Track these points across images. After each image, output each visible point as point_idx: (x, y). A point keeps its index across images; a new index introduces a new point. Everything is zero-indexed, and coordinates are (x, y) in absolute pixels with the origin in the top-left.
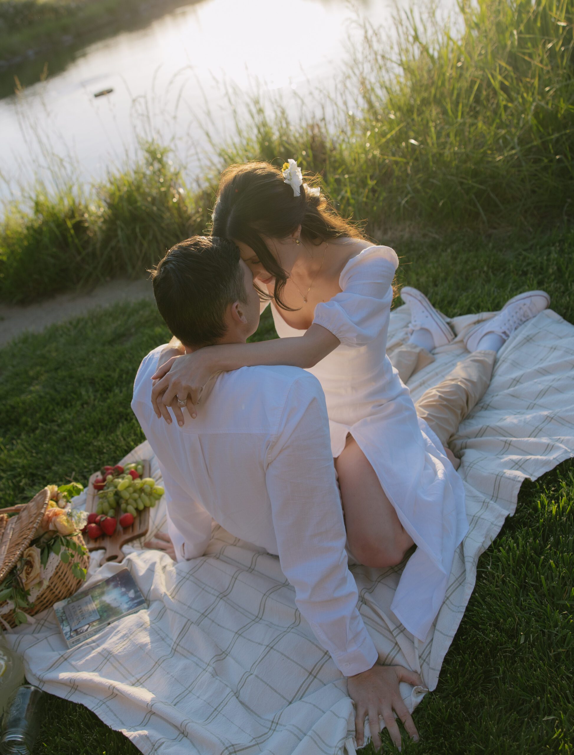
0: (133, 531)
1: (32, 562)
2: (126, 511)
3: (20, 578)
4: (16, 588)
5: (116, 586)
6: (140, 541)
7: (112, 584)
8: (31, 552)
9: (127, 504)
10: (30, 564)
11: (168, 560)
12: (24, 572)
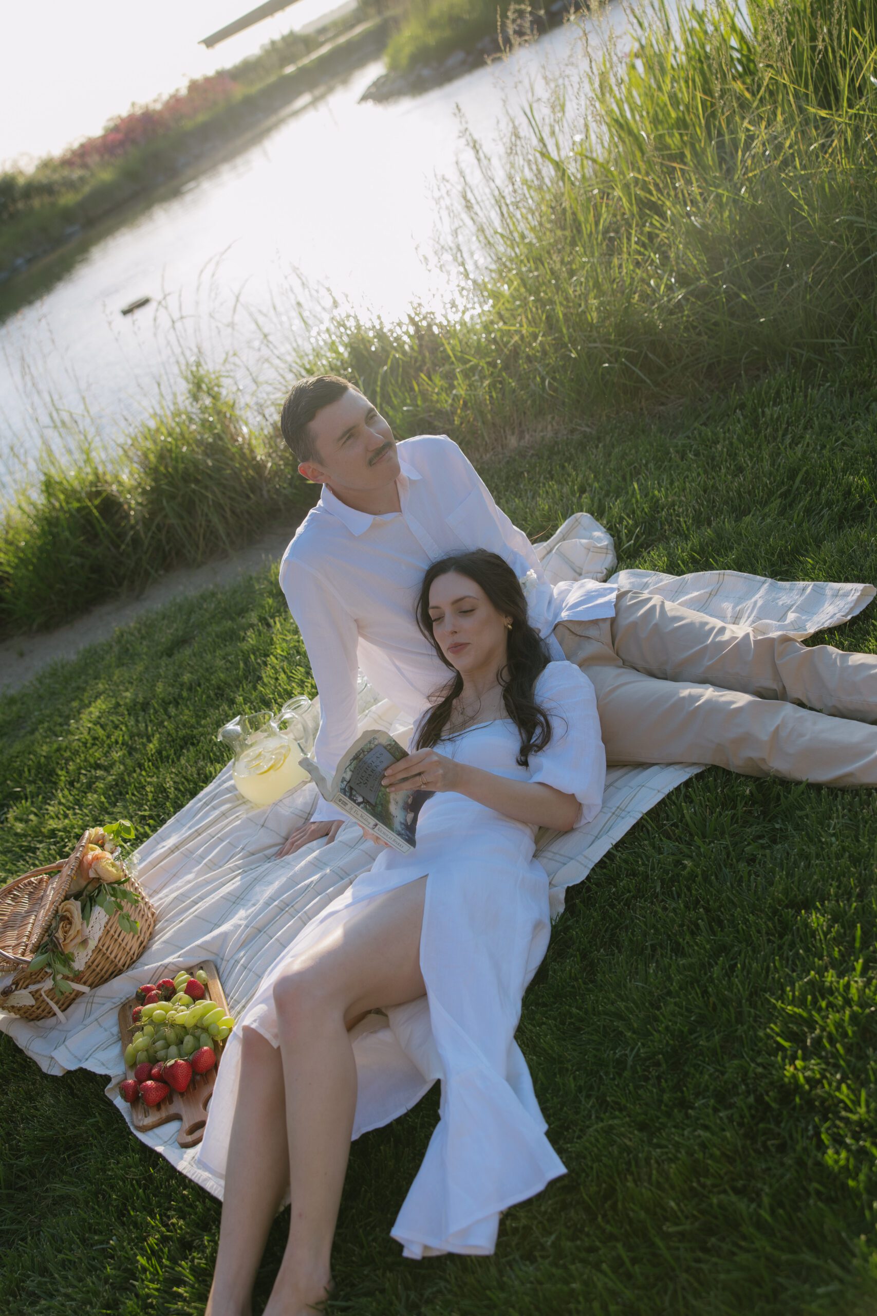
1: (70, 918)
3: (57, 938)
4: (54, 952)
8: (68, 906)
10: (67, 920)
12: (60, 930)
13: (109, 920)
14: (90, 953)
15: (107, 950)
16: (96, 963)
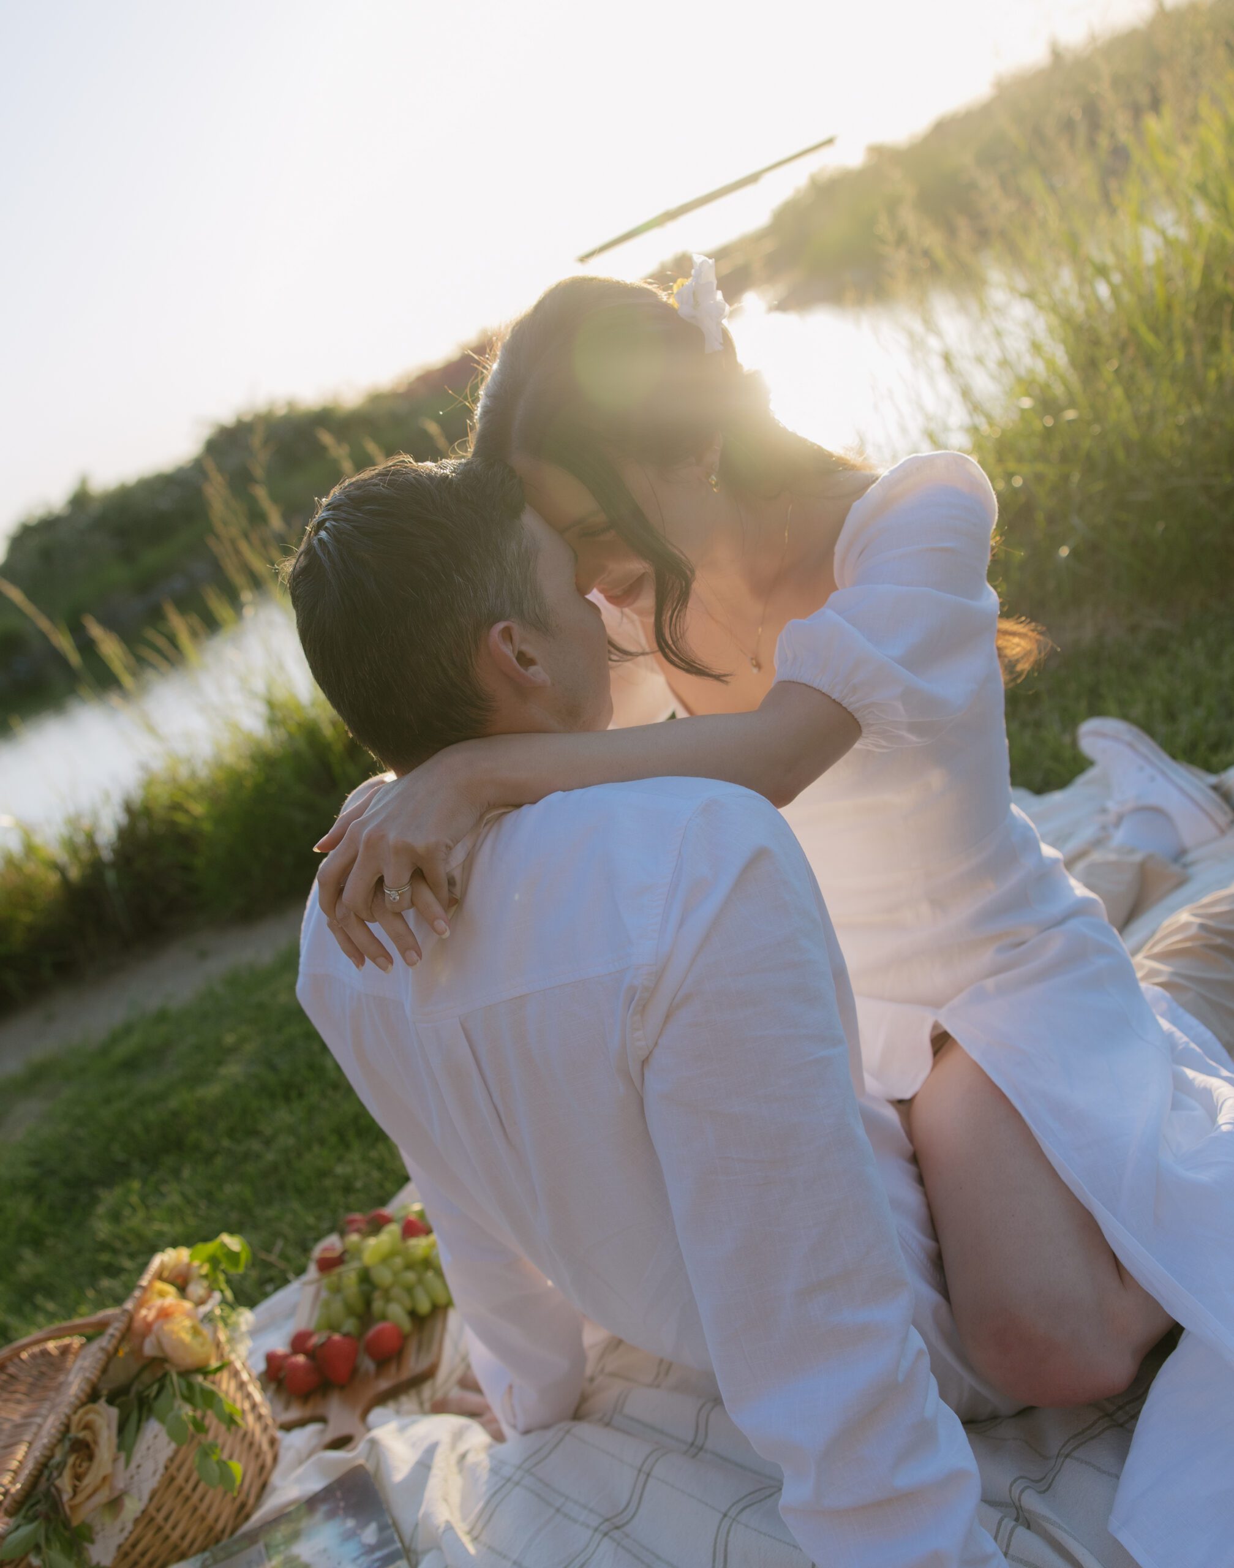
0: (399, 1368)
1: (92, 1446)
2: (384, 1317)
3: (58, 1490)
4: (47, 1519)
5: (331, 1515)
6: (419, 1394)
7: (323, 1508)
8: (91, 1417)
9: (388, 1299)
10: (84, 1449)
11: (477, 1437)
12: (67, 1473)
13: (176, 1452)
14: (129, 1526)
15: (166, 1519)
16: (140, 1548)
